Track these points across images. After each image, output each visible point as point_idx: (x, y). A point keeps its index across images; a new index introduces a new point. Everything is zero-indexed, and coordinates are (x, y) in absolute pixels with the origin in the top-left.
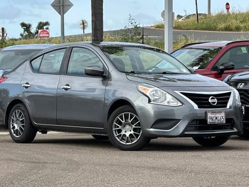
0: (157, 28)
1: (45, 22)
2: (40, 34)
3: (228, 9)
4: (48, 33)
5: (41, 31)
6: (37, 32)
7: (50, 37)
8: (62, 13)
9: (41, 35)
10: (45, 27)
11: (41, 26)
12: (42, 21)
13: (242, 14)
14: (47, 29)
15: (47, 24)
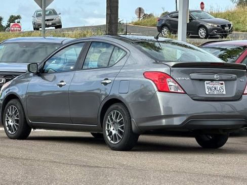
0: (136, 25)
1: (16, 16)
2: (12, 27)
3: (202, 8)
4: (20, 27)
5: (13, 25)
6: (9, 26)
7: (22, 30)
8: (43, 7)
9: (12, 29)
10: (16, 21)
11: (13, 19)
12: (14, 15)
13: (221, 13)
14: (19, 22)
15: (18, 17)
